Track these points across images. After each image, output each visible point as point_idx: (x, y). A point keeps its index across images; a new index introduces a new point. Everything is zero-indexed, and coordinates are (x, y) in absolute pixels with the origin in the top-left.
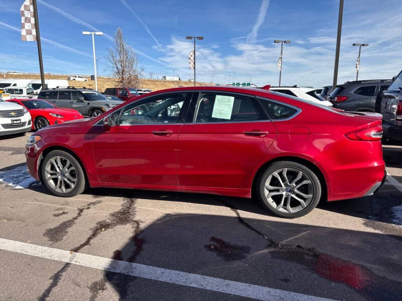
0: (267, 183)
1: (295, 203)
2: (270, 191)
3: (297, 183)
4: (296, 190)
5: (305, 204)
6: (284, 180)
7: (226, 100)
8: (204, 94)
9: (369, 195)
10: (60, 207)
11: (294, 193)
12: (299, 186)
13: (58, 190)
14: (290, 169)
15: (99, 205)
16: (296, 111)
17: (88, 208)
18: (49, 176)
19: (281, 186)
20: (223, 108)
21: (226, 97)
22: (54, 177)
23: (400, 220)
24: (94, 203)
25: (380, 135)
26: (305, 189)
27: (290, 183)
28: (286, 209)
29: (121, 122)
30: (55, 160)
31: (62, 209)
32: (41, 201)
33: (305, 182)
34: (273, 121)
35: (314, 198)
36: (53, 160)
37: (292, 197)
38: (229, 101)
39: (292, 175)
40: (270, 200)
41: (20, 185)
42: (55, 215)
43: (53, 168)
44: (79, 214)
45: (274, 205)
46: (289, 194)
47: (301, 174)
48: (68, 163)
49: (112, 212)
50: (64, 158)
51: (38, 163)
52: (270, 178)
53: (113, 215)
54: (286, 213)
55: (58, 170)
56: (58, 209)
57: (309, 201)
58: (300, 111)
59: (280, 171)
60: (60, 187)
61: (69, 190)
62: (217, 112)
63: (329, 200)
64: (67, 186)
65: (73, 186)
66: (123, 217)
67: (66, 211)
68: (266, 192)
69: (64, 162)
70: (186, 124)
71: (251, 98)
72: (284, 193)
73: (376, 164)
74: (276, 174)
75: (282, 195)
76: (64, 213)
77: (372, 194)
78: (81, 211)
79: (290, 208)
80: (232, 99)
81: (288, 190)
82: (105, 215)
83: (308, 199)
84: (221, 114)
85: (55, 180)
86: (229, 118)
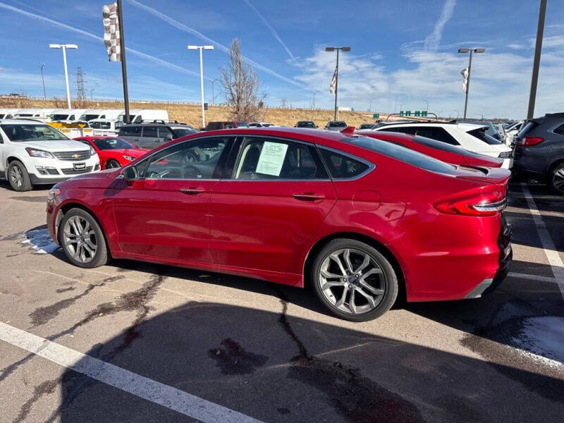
0: (324, 268)
1: (360, 301)
2: (329, 280)
3: (364, 272)
4: (362, 281)
5: (374, 303)
6: (345, 267)
7: (277, 149)
8: (249, 140)
9: (473, 297)
10: (70, 279)
11: (360, 285)
12: (366, 275)
13: (77, 258)
14: (354, 251)
15: (117, 281)
16: (368, 167)
17: (102, 285)
18: (68, 239)
19: (342, 274)
20: (272, 160)
21: (278, 144)
22: (73, 241)
23: (525, 340)
24: (112, 279)
25: (495, 206)
26: (375, 281)
27: (354, 271)
28: (348, 307)
29: (147, 175)
30: (74, 221)
31: (71, 283)
32: (56, 272)
33: (374, 271)
34: (334, 180)
35: (386, 296)
36: (71, 220)
37: (356, 292)
38: (280, 150)
39: (357, 259)
40: (328, 293)
41: (44, 249)
42: (59, 291)
43: (72, 231)
44: (87, 292)
45: (333, 300)
46: (354, 286)
47: (368, 259)
48: (88, 224)
49: (126, 292)
50: (83, 219)
51: (57, 223)
52: (327, 260)
53: (125, 296)
54: (347, 314)
55: (77, 234)
56: (67, 283)
57: (380, 298)
58: (373, 167)
59: (340, 252)
60: (80, 255)
61: (89, 259)
62: (264, 164)
63: (409, 300)
64: (88, 255)
65: (93, 254)
66: (135, 300)
67: (74, 286)
68: (323, 282)
69: (83, 223)
70: (222, 180)
71: (308, 146)
72: (346, 285)
73: (487, 250)
74: (335, 256)
75: (343, 287)
76: (71, 289)
77: (480, 296)
78: (92, 287)
79: (354, 307)
80: (285, 147)
81: (352, 280)
82: (115, 295)
83: (378, 295)
84: (267, 168)
85: (75, 245)
86: (277, 173)
